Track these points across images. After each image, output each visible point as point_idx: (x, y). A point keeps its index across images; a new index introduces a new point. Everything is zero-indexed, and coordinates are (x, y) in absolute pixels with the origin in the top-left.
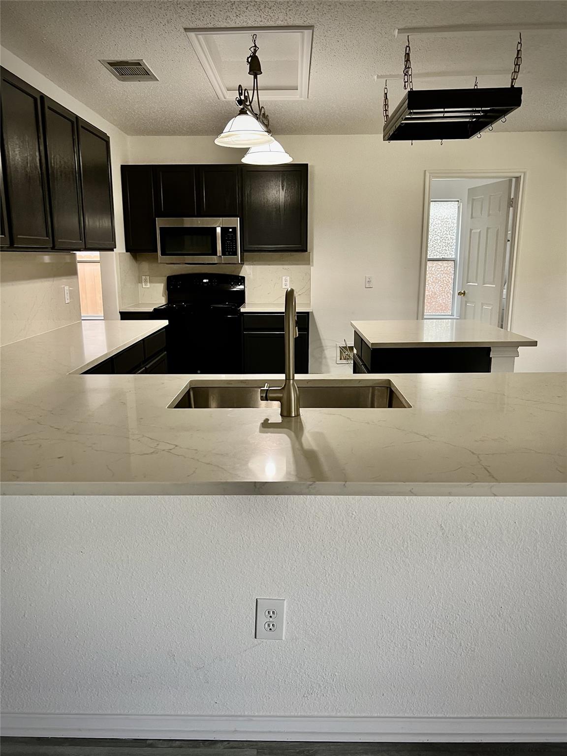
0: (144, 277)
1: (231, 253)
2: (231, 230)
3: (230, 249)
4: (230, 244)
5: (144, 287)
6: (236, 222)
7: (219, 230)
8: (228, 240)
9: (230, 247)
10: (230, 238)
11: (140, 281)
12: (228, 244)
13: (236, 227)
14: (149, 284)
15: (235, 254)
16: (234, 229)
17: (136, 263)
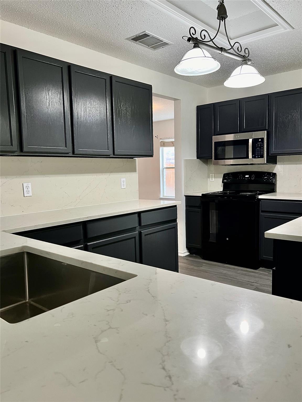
0: (211, 175)
1: (259, 156)
2: (260, 140)
3: (259, 153)
4: (259, 150)
5: (211, 180)
6: (263, 135)
7: (251, 141)
8: (258, 147)
9: (259, 152)
10: (259, 146)
11: (209, 177)
12: (257, 150)
13: (263, 138)
14: (213, 179)
15: (262, 156)
16: (263, 139)
17: (207, 166)
